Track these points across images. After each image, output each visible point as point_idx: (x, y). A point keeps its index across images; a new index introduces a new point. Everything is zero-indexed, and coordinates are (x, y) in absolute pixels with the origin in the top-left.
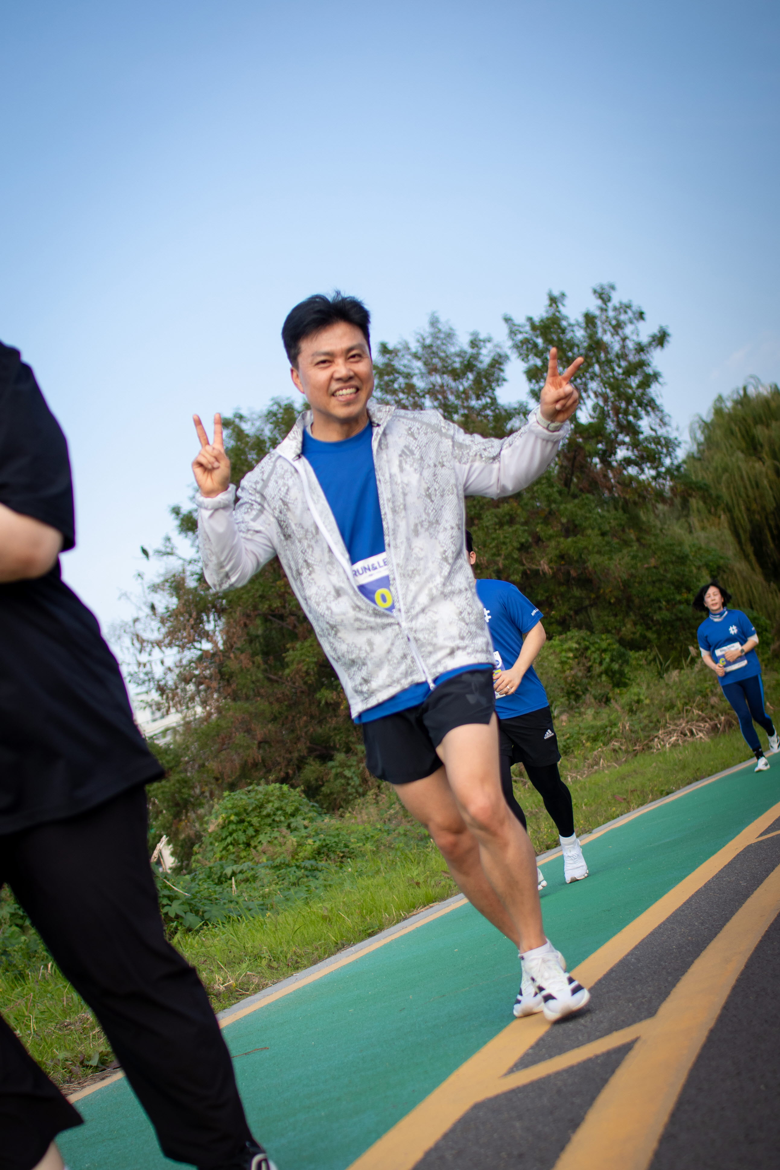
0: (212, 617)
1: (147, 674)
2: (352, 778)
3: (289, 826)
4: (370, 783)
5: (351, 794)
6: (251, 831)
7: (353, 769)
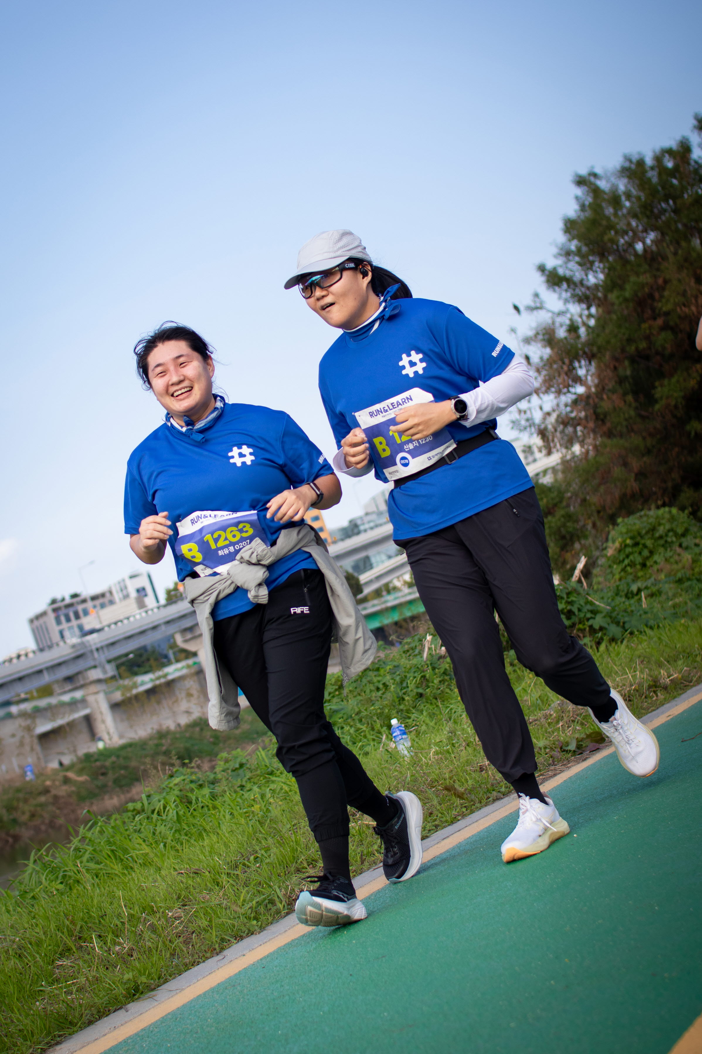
0: (583, 362)
1: (527, 420)
3: (680, 546)
6: (646, 553)
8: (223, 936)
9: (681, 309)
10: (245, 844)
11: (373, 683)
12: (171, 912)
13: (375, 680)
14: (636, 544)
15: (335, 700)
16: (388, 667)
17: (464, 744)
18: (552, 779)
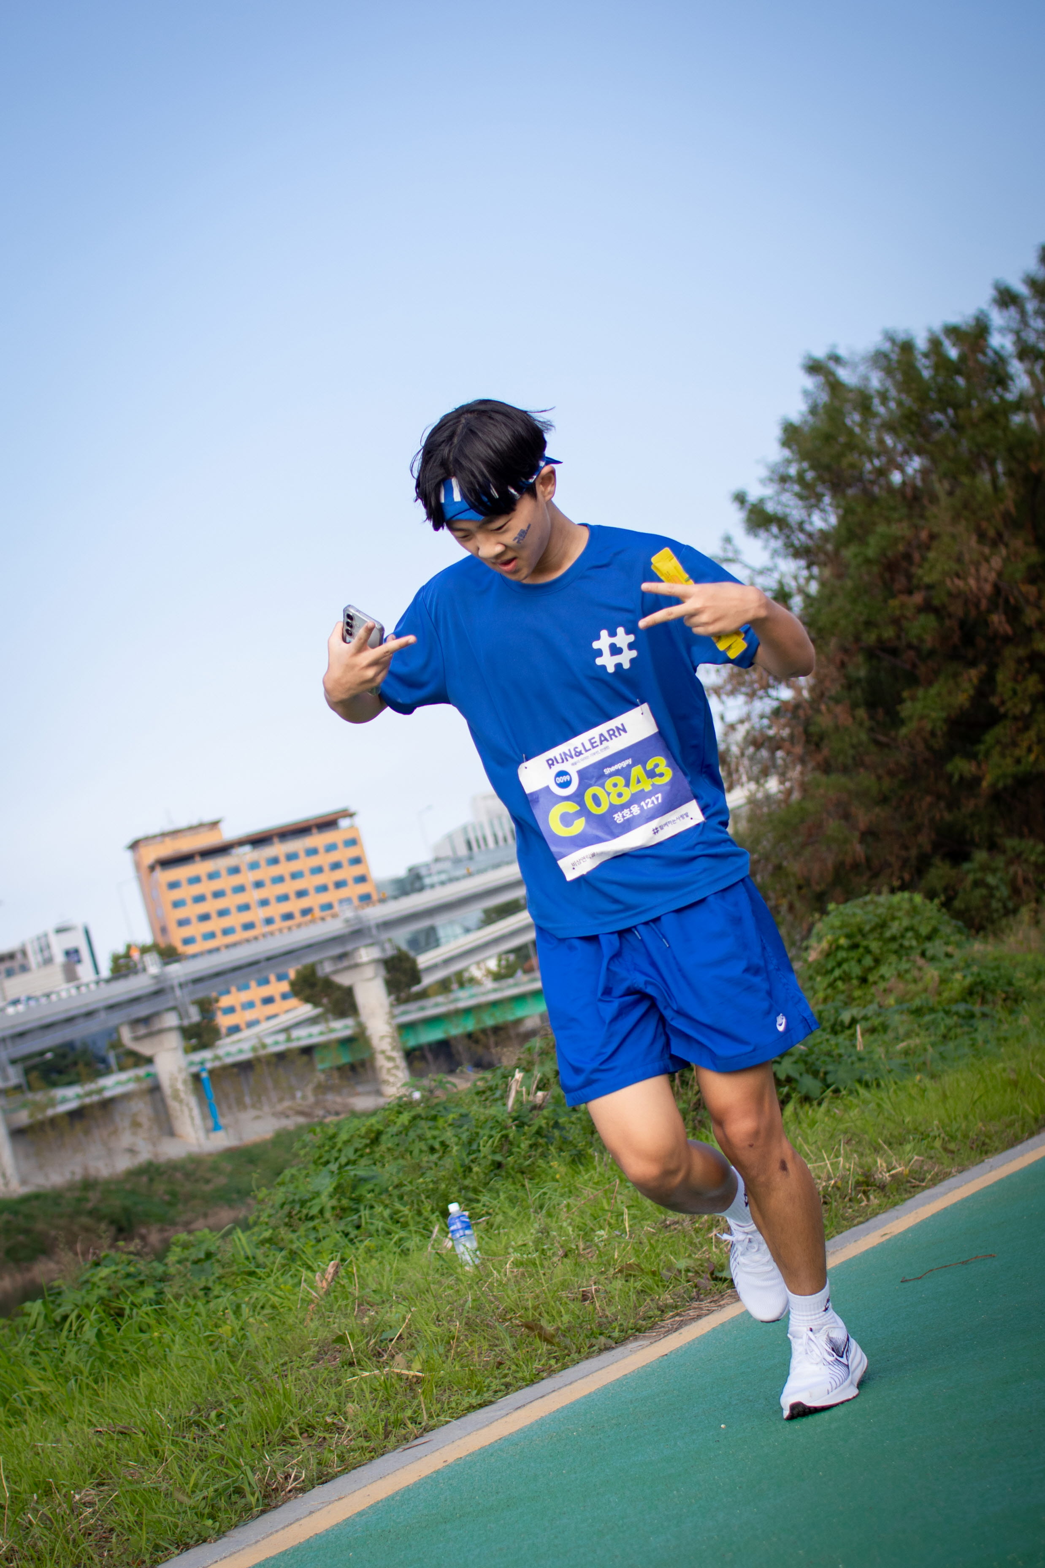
2: (997, 888)
3: (923, 954)
4: (1024, 895)
5: (997, 911)
6: (868, 961)
7: (999, 875)
8: (157, 1541)
9: (953, 582)
10: (204, 1389)
11: (426, 1140)
12: (79, 1493)
13: (429, 1134)
14: (855, 946)
15: (363, 1162)
16: (451, 1117)
17: (561, 1252)
18: (694, 1324)
